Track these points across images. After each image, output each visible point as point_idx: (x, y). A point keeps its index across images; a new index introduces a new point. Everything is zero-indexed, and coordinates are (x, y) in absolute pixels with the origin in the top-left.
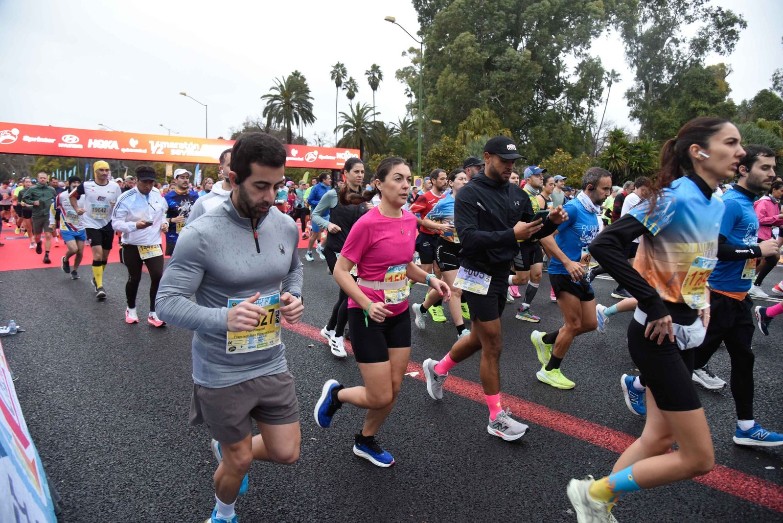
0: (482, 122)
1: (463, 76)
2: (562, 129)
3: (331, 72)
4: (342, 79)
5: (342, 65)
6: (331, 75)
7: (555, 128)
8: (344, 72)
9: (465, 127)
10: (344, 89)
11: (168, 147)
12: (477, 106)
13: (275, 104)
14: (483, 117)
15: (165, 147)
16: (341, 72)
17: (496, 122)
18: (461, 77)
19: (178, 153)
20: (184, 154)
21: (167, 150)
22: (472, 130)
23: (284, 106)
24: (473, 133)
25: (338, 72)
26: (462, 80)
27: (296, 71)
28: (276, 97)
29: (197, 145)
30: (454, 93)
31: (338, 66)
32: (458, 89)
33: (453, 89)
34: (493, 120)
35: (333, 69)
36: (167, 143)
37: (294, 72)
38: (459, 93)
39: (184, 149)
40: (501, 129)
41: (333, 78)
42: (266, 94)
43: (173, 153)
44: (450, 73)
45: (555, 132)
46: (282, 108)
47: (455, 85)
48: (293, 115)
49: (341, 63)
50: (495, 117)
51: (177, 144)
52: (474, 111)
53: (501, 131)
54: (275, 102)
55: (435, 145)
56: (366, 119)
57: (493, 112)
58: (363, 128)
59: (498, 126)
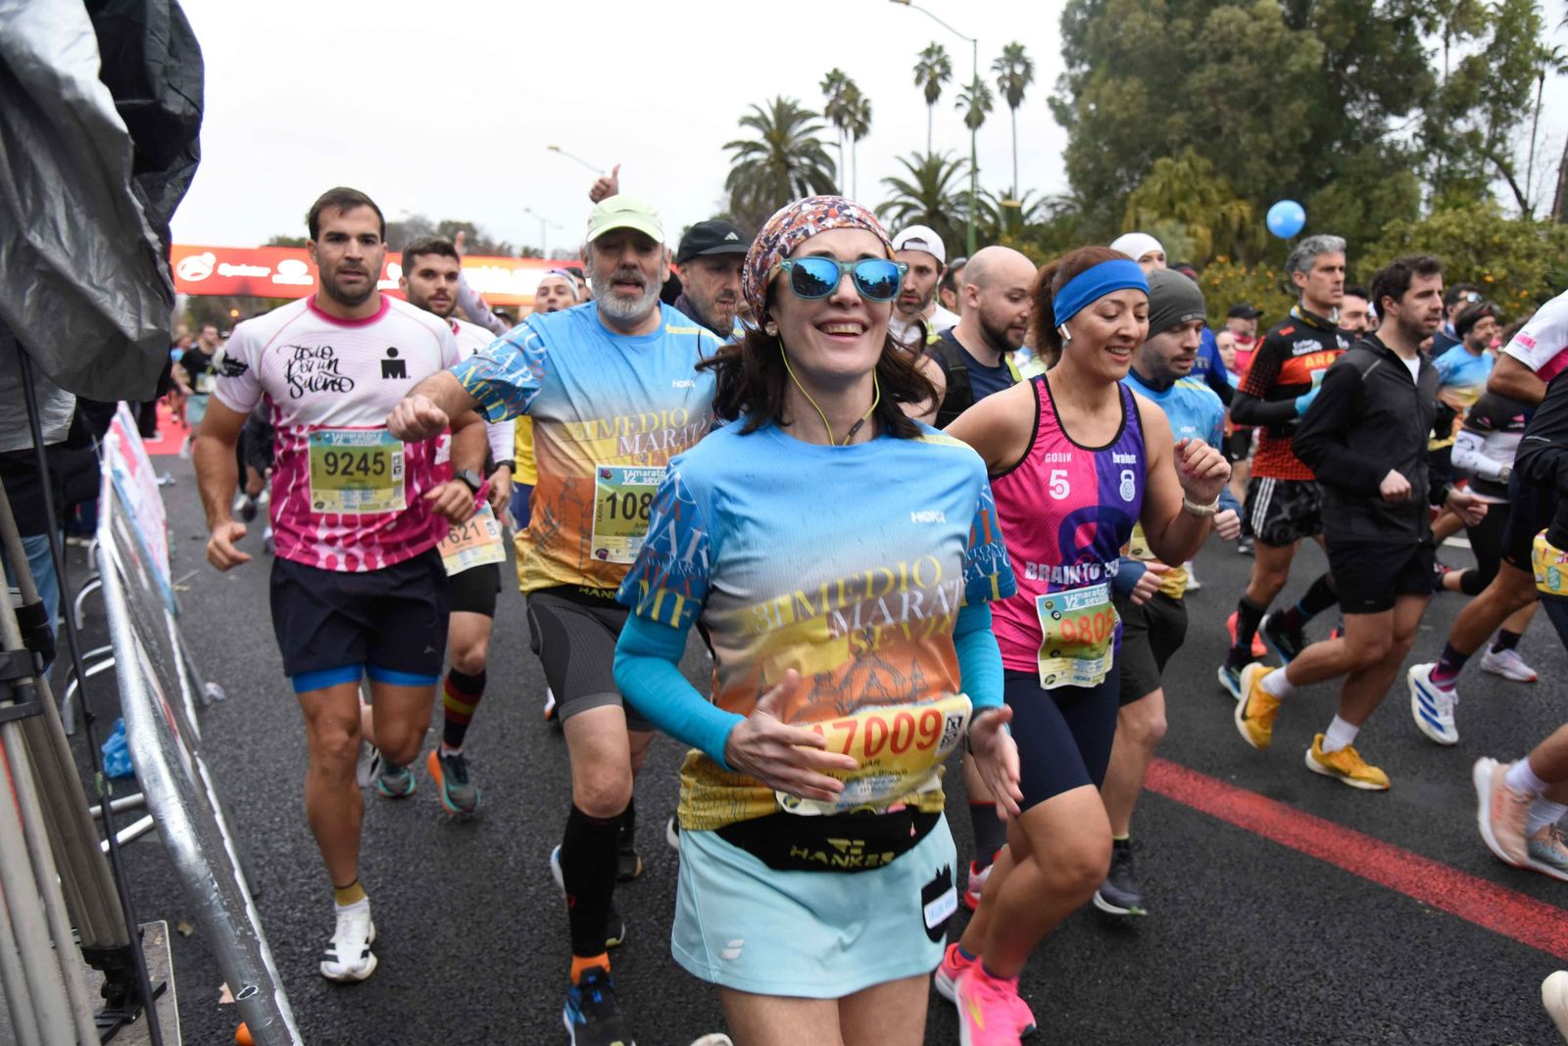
0: (1176, 186)
1: (1133, 84)
3: (916, 68)
4: (941, 83)
5: (940, 49)
6: (915, 74)
8: (945, 66)
9: (1139, 203)
10: (958, 105)
12: (1168, 153)
13: (753, 163)
16: (938, 69)
17: (1214, 188)
18: (1126, 88)
22: (1154, 209)
23: (771, 164)
24: (1155, 215)
25: (931, 67)
26: (1129, 93)
27: (835, 71)
28: (752, 146)
30: (1113, 126)
31: (929, 53)
32: (1121, 116)
33: (1110, 118)
34: (1204, 184)
35: (917, 60)
37: (830, 71)
38: (1124, 124)
40: (1224, 202)
41: (918, 81)
42: (732, 140)
44: (1105, 80)
46: (768, 169)
47: (1112, 108)
48: (794, 181)
49: (938, 43)
50: (1212, 175)
52: (1160, 163)
53: (1225, 208)
54: (755, 155)
56: (946, 187)
57: (1204, 163)
58: (942, 208)
59: (1215, 197)
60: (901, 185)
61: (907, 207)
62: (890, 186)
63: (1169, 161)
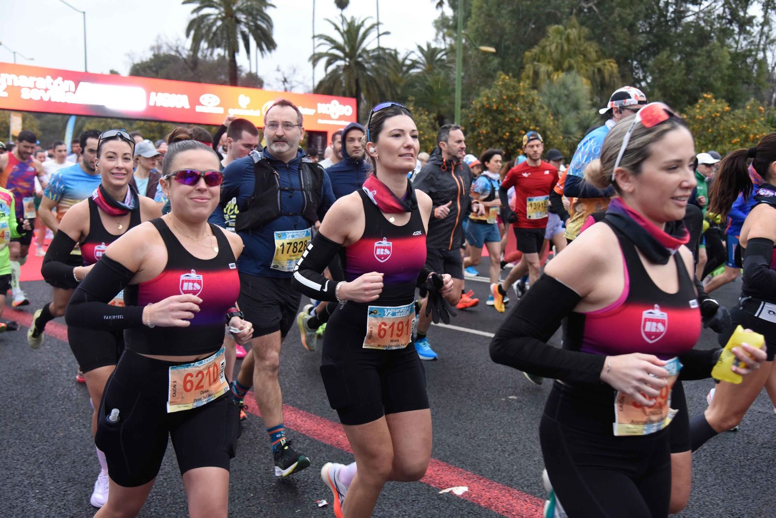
0: (566, 48)
2: (709, 56)
7: (698, 55)
9: (536, 59)
11: (16, 84)
12: (558, 21)
13: (208, 15)
14: (568, 39)
15: (10, 84)
17: (592, 49)
19: (36, 95)
20: (46, 99)
21: (13, 90)
22: (549, 63)
23: (223, 19)
24: (551, 68)
29: (70, 84)
34: (586, 45)
36: (14, 77)
39: (46, 90)
40: (597, 61)
43: (26, 95)
45: (699, 64)
46: (219, 23)
48: (239, 36)
50: (588, 39)
51: (32, 79)
52: (552, 29)
53: (599, 64)
55: (485, 92)
56: (364, 45)
57: (586, 30)
58: (360, 59)
59: (594, 55)
60: (332, 41)
61: (335, 58)
62: (323, 41)
63: (561, 27)
